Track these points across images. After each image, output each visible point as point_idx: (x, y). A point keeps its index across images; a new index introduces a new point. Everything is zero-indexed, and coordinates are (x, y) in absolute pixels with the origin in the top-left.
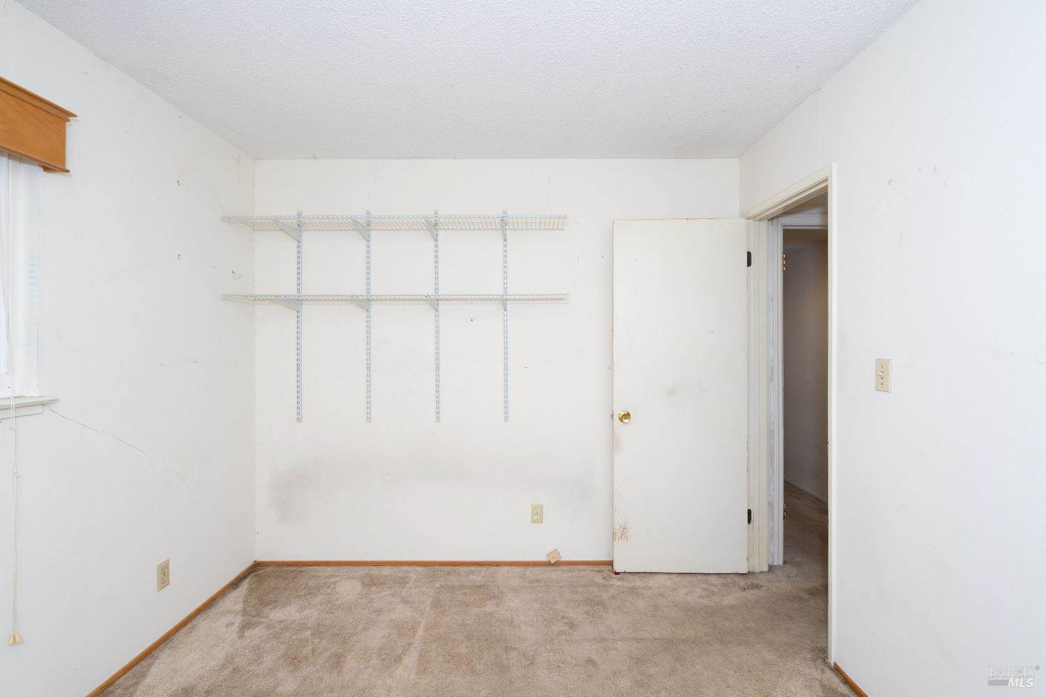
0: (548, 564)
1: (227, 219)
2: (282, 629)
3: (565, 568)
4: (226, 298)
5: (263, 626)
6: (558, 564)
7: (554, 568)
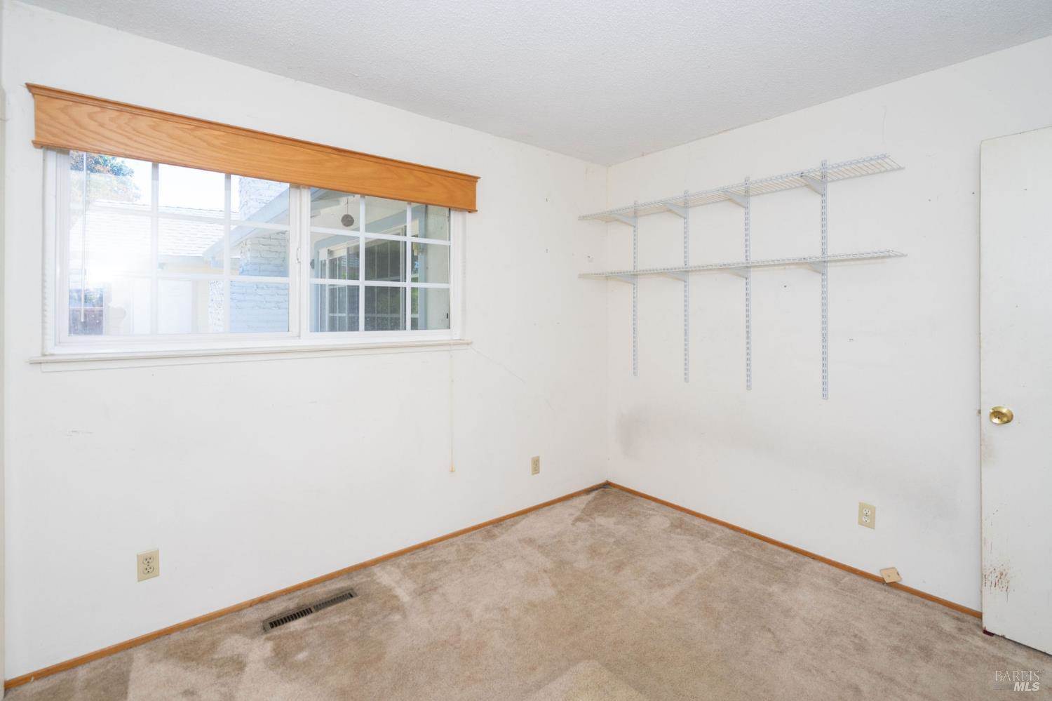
0: (880, 580)
1: (583, 218)
2: (598, 530)
3: (904, 594)
4: (582, 276)
5: (589, 523)
6: (895, 586)
7: (887, 588)
